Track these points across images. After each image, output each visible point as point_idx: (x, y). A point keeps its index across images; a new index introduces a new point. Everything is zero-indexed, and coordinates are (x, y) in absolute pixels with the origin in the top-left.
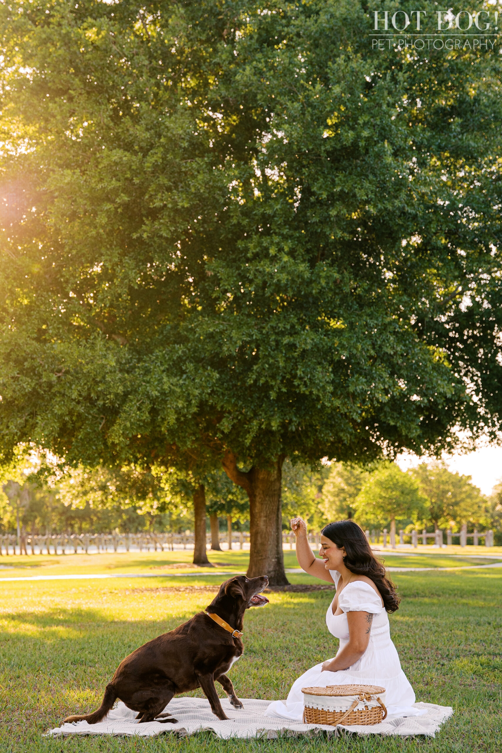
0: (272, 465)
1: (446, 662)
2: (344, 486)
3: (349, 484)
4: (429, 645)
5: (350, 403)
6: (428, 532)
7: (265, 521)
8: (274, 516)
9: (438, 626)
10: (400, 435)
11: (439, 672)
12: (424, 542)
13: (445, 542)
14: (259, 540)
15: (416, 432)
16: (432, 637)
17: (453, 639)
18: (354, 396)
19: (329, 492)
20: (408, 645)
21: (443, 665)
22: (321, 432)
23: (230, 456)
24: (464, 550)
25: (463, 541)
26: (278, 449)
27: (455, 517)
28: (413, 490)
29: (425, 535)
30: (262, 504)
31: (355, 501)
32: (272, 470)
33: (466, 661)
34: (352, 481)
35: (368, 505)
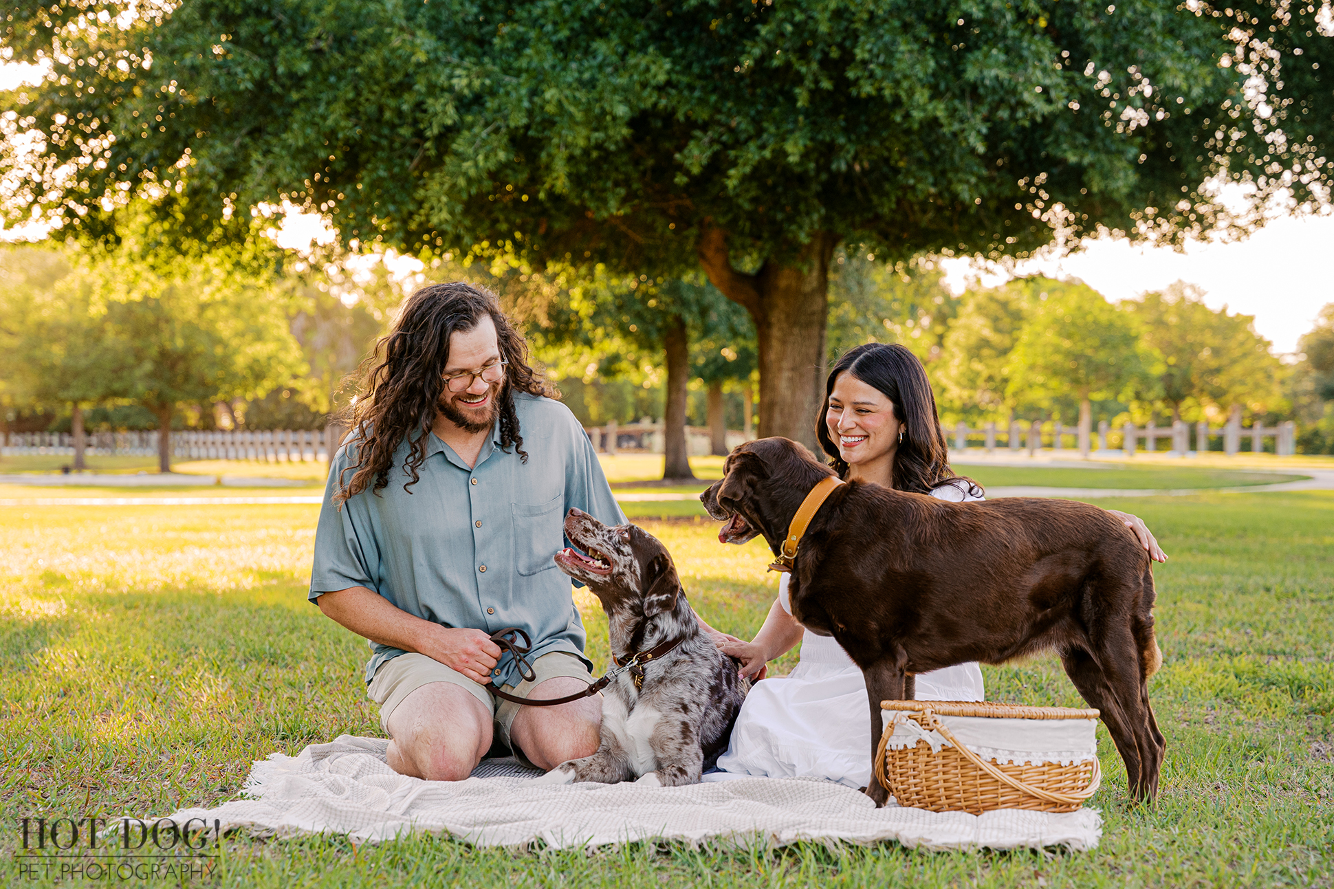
0: (805, 256)
2: (988, 333)
3: (997, 330)
5: (964, 108)
6: (1159, 426)
7: (791, 380)
12: (1150, 444)
13: (1193, 444)
18: (973, 93)
19: (956, 344)
23: (715, 236)
24: (1232, 461)
25: (1232, 442)
26: (815, 217)
27: (1217, 396)
28: (1129, 340)
29: (1151, 432)
30: (784, 342)
31: (1008, 362)
32: (805, 269)
33: (1199, 666)
34: (1006, 322)
35: (1032, 367)
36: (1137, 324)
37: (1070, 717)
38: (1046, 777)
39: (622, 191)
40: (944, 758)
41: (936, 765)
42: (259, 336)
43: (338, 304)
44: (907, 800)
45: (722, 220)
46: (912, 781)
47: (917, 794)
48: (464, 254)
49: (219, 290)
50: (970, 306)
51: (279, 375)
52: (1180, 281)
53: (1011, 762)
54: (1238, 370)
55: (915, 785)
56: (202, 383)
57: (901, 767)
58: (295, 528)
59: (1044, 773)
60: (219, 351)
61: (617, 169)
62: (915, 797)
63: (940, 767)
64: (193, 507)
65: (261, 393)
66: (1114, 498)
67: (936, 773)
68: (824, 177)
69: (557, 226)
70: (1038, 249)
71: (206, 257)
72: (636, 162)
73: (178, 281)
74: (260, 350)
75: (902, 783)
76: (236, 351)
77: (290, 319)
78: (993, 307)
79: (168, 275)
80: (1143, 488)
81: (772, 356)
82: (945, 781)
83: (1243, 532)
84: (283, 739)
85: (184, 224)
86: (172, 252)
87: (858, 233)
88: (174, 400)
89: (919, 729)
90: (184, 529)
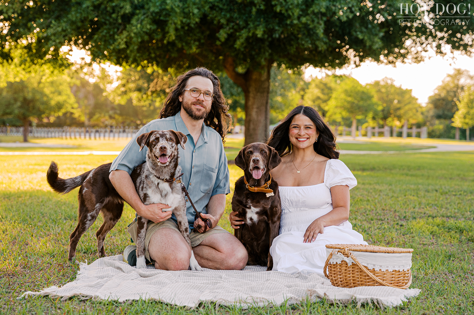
0: (263, 68)
1: (404, 223)
2: (320, 94)
3: (323, 94)
4: (388, 208)
6: (379, 128)
7: (257, 112)
8: (263, 108)
9: (394, 192)
10: (365, 46)
11: (399, 232)
12: (376, 134)
13: (391, 135)
14: (252, 126)
15: (378, 44)
16: (390, 202)
17: (408, 203)
19: (308, 98)
20: (368, 207)
21: (401, 226)
22: (302, 39)
23: (230, 60)
24: (405, 141)
25: (405, 134)
26: (267, 54)
27: (399, 118)
28: (370, 97)
29: (377, 130)
30: (254, 98)
31: (327, 105)
32: (263, 72)
33: (422, 222)
34: (326, 91)
35: (336, 107)
36: (373, 92)
37: (403, 252)
38: (393, 276)
39: (197, 43)
40: (353, 268)
41: (349, 271)
42: (60, 94)
43: (88, 82)
44: (336, 284)
45: (233, 54)
46: (339, 276)
47: (341, 282)
48: (138, 65)
49: (48, 78)
50: (313, 85)
51: (67, 108)
52: (386, 77)
53: (380, 270)
54: (407, 108)
55: (340, 278)
56: (39, 110)
57: (334, 271)
58: (77, 165)
59: (393, 274)
60: (45, 99)
61: (195, 35)
62: (340, 283)
63: (351, 271)
64: (38, 156)
65: (60, 114)
66: (368, 154)
67: (350, 274)
68: (270, 39)
69: (173, 55)
70: (344, 66)
71: (44, 66)
72: (202, 33)
73: (33, 74)
74: (60, 99)
75: (335, 277)
76: (51, 99)
77: (71, 87)
78: (322, 86)
79: (30, 72)
80: (378, 150)
81: (250, 103)
82: (353, 277)
83: (419, 168)
84: (84, 253)
85: (36, 53)
86: (31, 63)
87: (282, 60)
88: (29, 116)
89: (343, 256)
90: (36, 165)
